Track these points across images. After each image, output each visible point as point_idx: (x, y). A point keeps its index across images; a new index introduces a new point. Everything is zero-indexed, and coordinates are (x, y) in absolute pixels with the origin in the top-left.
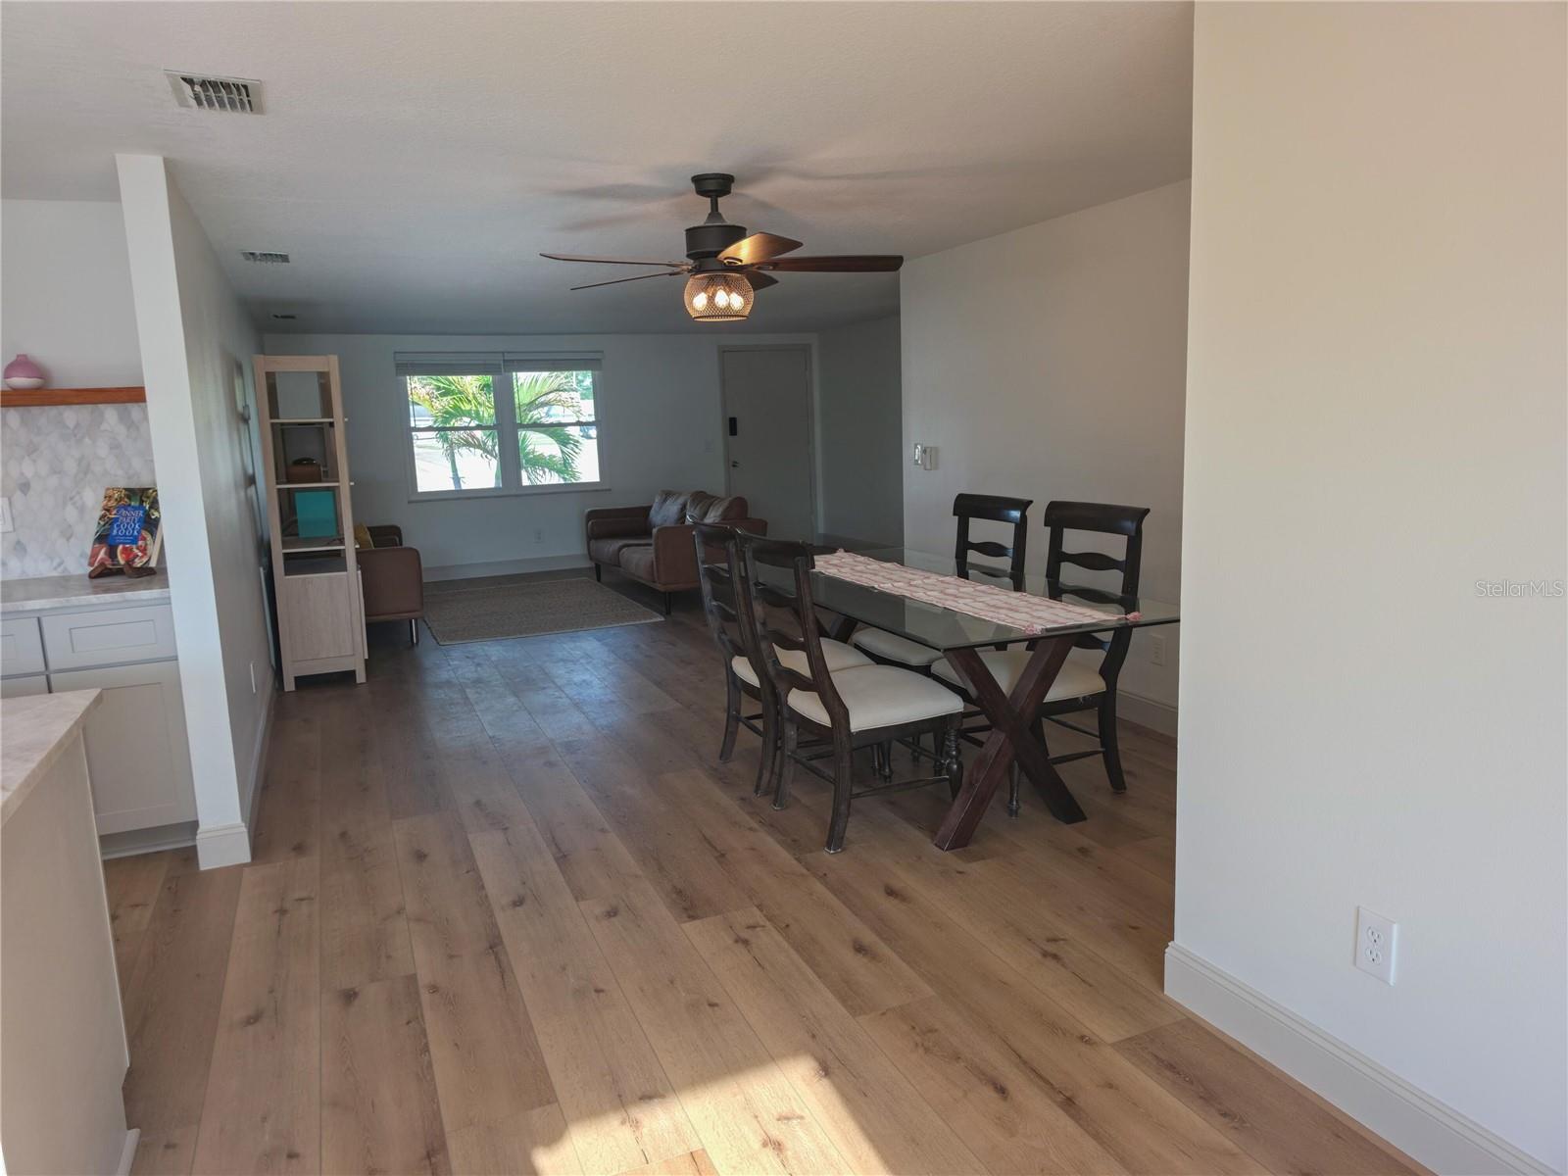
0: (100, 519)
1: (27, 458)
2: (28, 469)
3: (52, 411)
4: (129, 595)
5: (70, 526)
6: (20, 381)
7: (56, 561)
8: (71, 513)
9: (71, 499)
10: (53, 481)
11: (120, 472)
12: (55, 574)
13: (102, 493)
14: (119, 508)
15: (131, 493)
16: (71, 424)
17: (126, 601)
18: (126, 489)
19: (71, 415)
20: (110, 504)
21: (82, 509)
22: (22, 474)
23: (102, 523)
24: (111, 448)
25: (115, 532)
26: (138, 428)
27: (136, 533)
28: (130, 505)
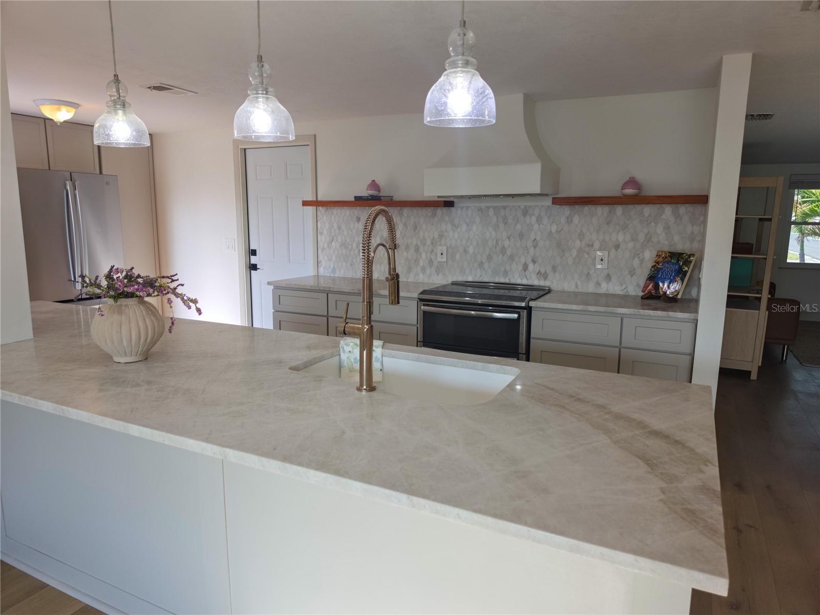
0: (652, 267)
1: (621, 232)
2: (621, 238)
3: (639, 207)
4: (671, 314)
5: (634, 269)
6: (629, 191)
7: (624, 286)
8: (636, 262)
9: (638, 255)
10: (631, 245)
11: (666, 242)
12: (621, 293)
13: (655, 253)
14: (664, 262)
15: (672, 255)
16: (646, 215)
17: (669, 317)
18: (669, 252)
19: (647, 210)
20: (659, 260)
21: (642, 261)
22: (617, 240)
23: (653, 270)
24: (664, 229)
25: (660, 276)
26: (681, 219)
27: (672, 277)
28: (671, 261)
